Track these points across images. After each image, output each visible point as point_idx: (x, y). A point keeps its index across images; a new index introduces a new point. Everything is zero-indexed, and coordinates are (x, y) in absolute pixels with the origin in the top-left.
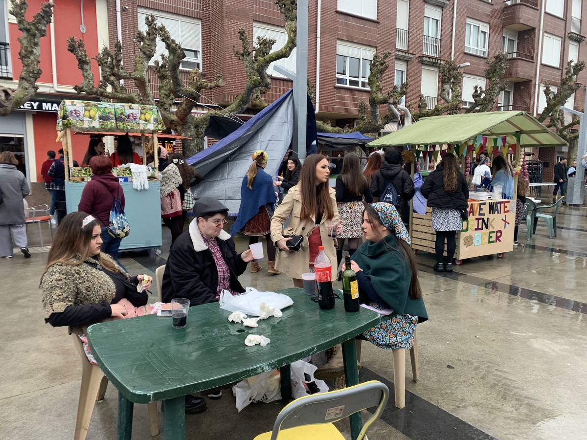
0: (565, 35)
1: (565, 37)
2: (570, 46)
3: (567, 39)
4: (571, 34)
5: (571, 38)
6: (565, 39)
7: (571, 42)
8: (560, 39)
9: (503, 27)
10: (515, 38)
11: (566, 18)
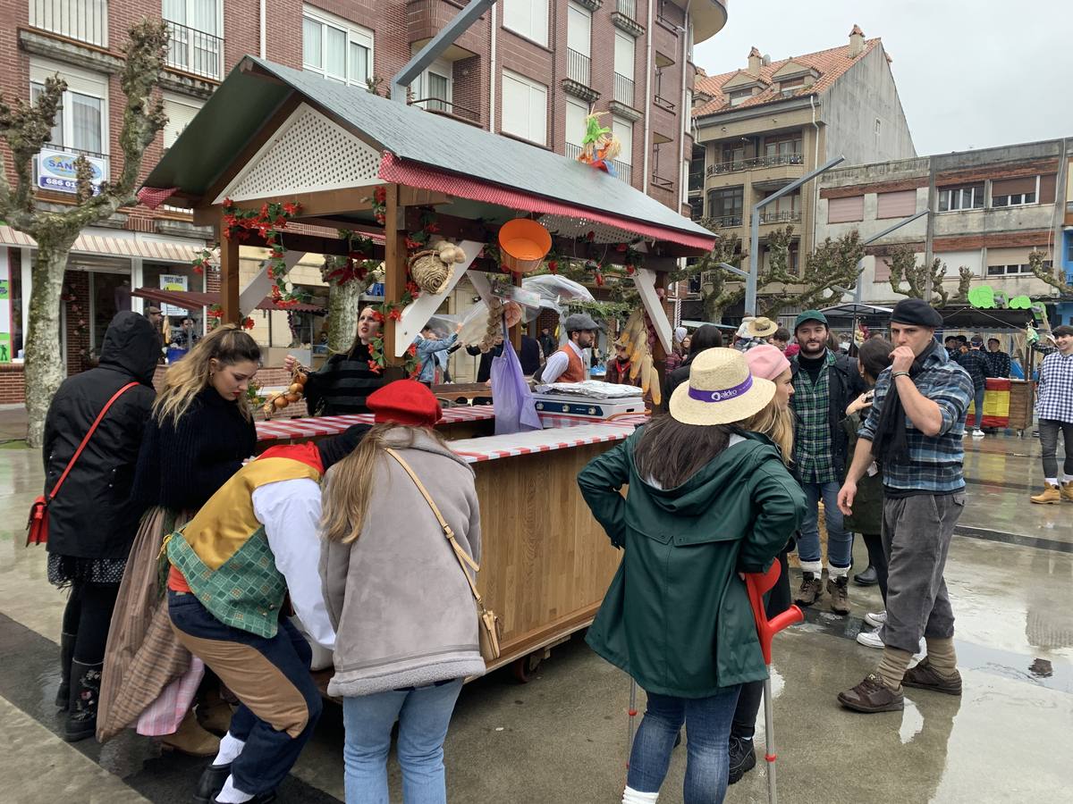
0: (554, 81)
1: (553, 86)
2: (569, 106)
3: (559, 91)
4: (567, 82)
5: (567, 90)
6: (553, 89)
7: (569, 98)
8: (545, 89)
9: (410, 44)
10: (448, 74)
11: (555, 49)
